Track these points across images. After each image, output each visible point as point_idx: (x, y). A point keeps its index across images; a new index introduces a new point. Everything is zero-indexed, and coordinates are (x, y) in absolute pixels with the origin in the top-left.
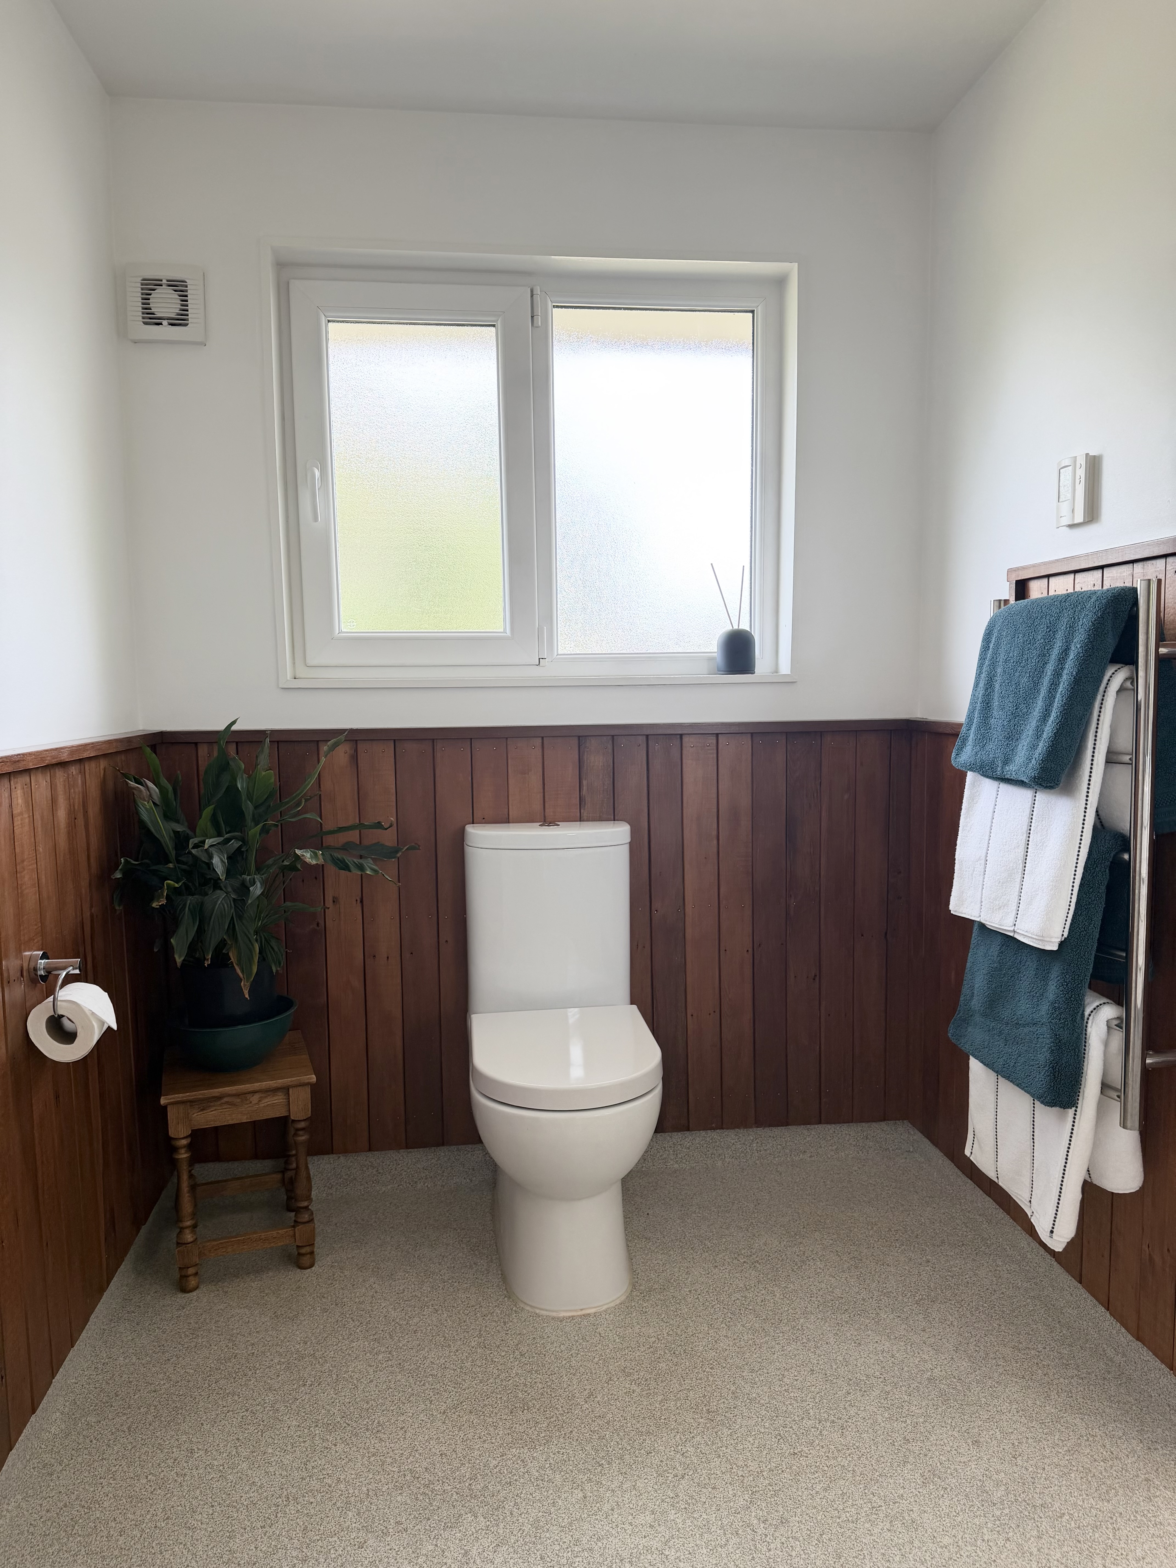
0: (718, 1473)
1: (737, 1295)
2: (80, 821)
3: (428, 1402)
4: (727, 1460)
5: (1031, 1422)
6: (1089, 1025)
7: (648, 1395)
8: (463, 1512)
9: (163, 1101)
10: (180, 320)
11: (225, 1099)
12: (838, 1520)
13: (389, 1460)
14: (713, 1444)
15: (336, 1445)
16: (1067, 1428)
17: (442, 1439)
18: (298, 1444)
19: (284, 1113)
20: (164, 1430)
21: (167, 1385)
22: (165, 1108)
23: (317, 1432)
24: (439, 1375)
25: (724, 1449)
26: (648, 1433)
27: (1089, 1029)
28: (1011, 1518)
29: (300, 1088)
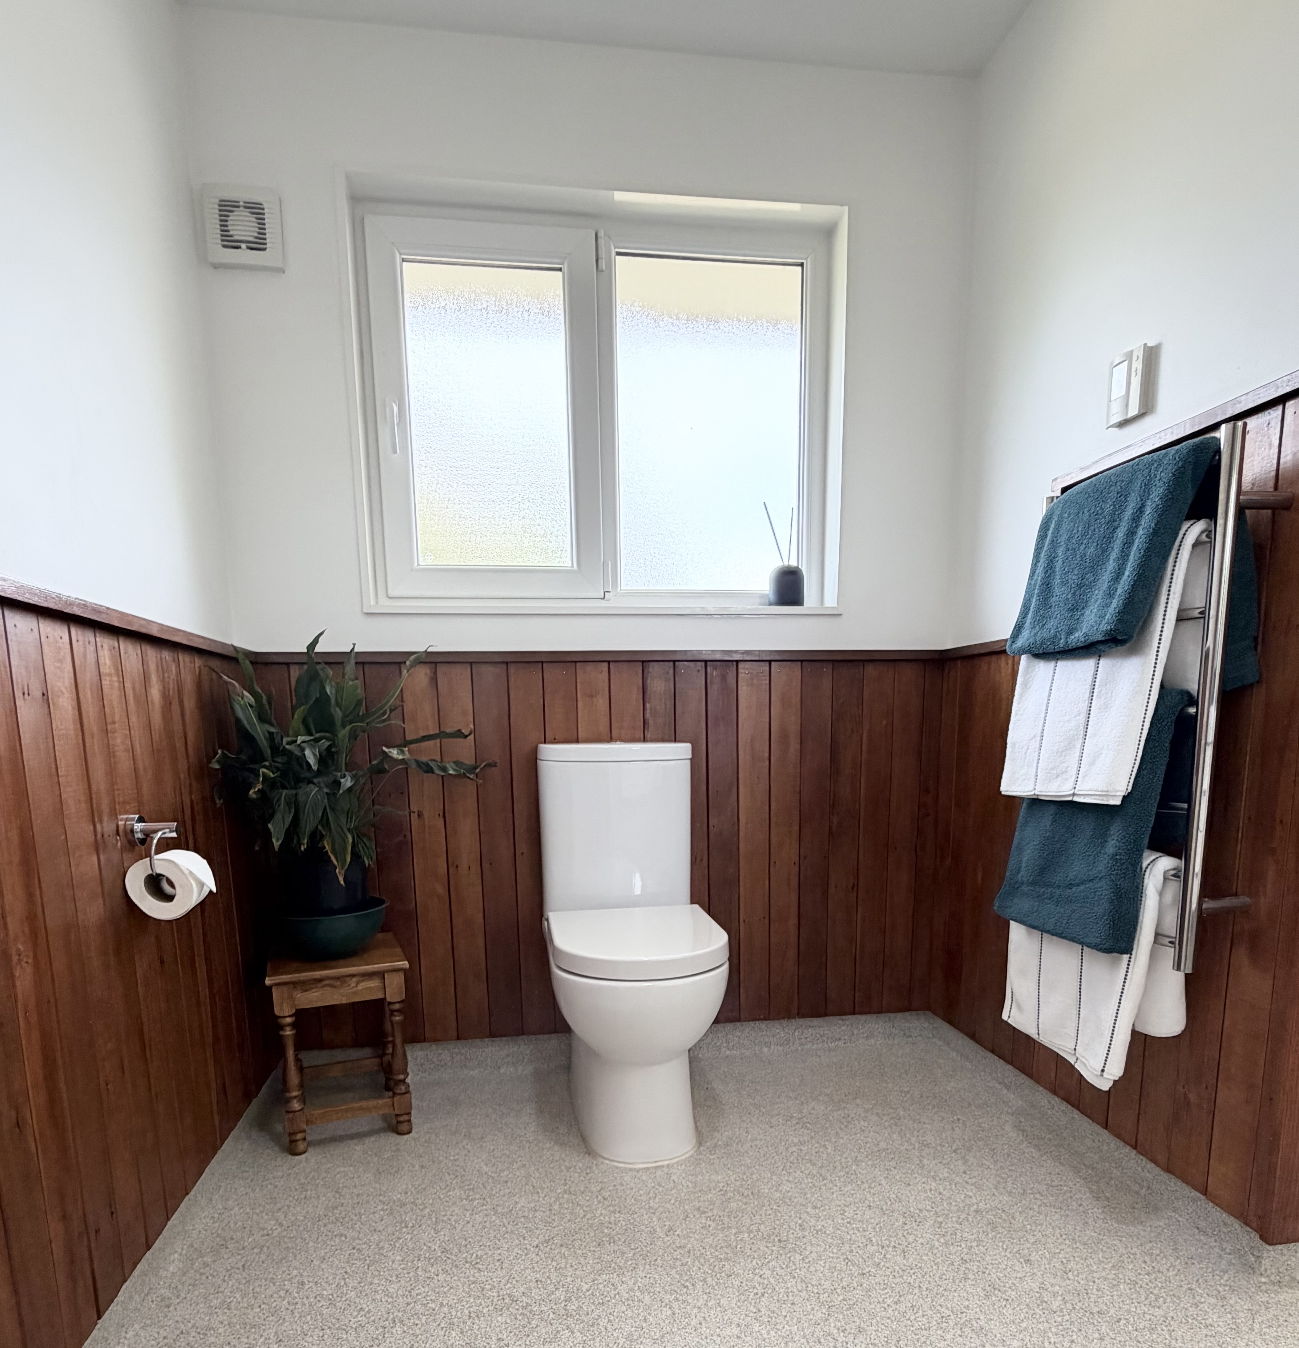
0: (795, 1291)
1: (794, 1149)
2: (175, 707)
3: (521, 1239)
4: (802, 1281)
5: (1075, 1243)
6: (1146, 876)
7: (723, 1229)
8: (559, 1329)
9: (268, 981)
10: (258, 245)
11: (327, 982)
12: (912, 1329)
13: (488, 1287)
14: (787, 1267)
15: (437, 1275)
16: (1108, 1248)
17: (536, 1268)
18: (402, 1275)
19: (380, 996)
20: (276, 1266)
21: (279, 1230)
22: (270, 988)
23: (420, 1265)
24: (531, 1216)
25: (798, 1271)
26: (727, 1259)
27: (1146, 881)
28: (1072, 1323)
29: (394, 974)
